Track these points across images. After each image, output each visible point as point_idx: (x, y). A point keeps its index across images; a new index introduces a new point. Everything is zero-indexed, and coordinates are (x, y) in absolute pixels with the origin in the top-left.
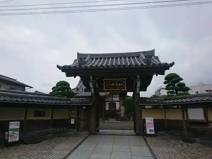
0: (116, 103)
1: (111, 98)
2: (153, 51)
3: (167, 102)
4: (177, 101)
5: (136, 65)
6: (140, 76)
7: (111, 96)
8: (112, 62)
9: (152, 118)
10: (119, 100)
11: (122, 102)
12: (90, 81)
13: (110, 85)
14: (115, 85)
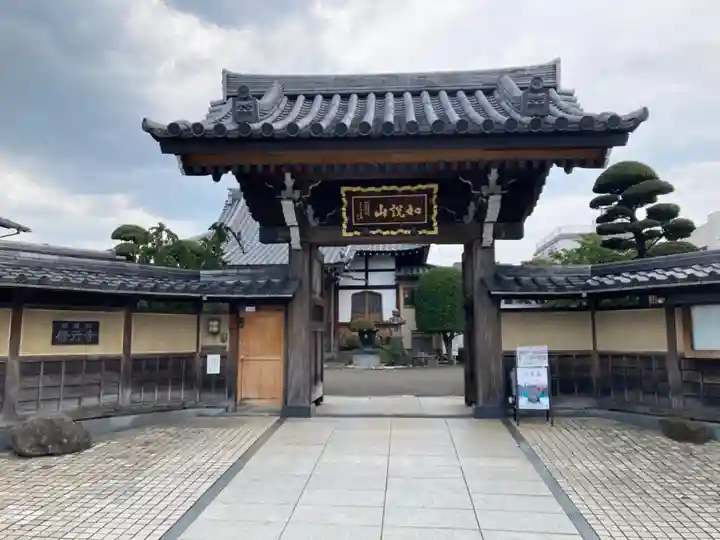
0: (380, 296)
1: (362, 275)
2: (553, 69)
3: (607, 281)
4: (652, 279)
5: (488, 123)
6: (499, 172)
7: (363, 268)
8: (381, 109)
9: (545, 348)
10: (394, 283)
11: (404, 289)
12: (284, 194)
13: (368, 213)
14: (390, 213)
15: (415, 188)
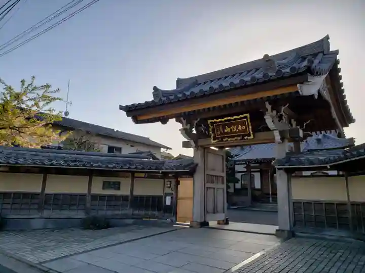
13: (222, 131)
14: (231, 130)
15: (239, 117)
